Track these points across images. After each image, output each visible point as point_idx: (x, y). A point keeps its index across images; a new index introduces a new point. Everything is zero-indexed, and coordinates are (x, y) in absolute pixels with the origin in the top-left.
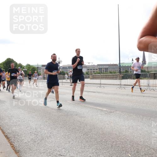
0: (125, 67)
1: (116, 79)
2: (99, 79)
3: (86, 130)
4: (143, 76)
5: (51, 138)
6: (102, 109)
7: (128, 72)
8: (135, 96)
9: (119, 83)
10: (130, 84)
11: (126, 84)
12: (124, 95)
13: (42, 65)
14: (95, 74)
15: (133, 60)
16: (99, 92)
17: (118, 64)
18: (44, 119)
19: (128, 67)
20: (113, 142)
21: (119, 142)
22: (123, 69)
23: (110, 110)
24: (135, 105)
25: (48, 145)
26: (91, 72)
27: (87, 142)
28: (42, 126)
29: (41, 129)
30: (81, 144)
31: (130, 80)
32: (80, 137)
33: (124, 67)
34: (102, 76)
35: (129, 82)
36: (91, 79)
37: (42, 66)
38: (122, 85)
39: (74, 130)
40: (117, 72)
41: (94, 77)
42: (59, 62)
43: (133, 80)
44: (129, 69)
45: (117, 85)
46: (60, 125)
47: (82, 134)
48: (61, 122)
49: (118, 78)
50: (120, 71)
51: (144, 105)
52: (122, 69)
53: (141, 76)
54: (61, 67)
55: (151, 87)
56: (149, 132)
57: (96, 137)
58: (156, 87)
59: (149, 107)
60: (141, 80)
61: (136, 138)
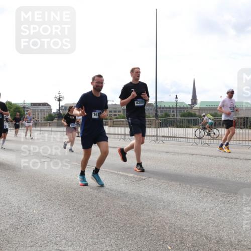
0: (165, 108)
1: (150, 127)
2: (122, 127)
3: (100, 208)
4: (191, 123)
5: (43, 222)
6: (127, 174)
7: (170, 116)
8: (178, 153)
9: (154, 134)
10: (172, 135)
11: (166, 135)
12: (163, 152)
13: (32, 104)
14: (117, 118)
15: (177, 98)
17: (153, 103)
18: (33, 191)
19: (169, 108)
20: (144, 227)
21: (153, 227)
22: (161, 112)
23: (139, 176)
24: (179, 168)
25: (39, 233)
26: (110, 115)
27: (102, 227)
28: (29, 203)
29: (28, 208)
30: (93, 231)
31: (172, 128)
32: (90, 220)
33: (163, 108)
35: (169, 132)
36: (110, 126)
37: (31, 106)
38: (159, 136)
39: (81, 208)
40: (151, 116)
41: (115, 123)
42: (59, 98)
43: (176, 129)
44: (171, 111)
45: (151, 136)
46: (59, 201)
47: (95, 215)
48: (60, 195)
49: (154, 125)
50: (156, 114)
51: (192, 167)
52: (159, 111)
53: (189, 123)
54: (62, 106)
55: (204, 140)
56: (200, 210)
57: (116, 219)
58: (211, 139)
59: (200, 171)
60: (189, 129)
61: (179, 220)
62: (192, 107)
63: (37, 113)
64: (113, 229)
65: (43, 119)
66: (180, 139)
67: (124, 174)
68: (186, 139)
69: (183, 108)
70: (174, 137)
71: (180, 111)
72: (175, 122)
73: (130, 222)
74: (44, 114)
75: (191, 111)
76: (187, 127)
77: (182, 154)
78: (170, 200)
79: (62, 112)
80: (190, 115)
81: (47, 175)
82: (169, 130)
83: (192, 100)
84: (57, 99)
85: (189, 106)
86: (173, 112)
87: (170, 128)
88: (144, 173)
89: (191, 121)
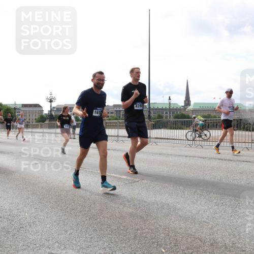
0: (158, 109)
2: (114, 128)
3: (93, 211)
4: (185, 125)
5: (35, 226)
6: (120, 176)
7: (163, 118)
8: (171, 155)
10: (165, 137)
11: (159, 137)
12: (156, 154)
13: (23, 105)
14: (110, 120)
15: (170, 99)
16: (115, 150)
18: (24, 194)
19: (162, 109)
20: (138, 230)
21: (147, 230)
22: (154, 113)
23: (132, 178)
24: (172, 169)
25: (31, 237)
27: (95, 230)
28: (20, 206)
29: (19, 211)
30: (86, 235)
31: (165, 130)
32: (83, 223)
33: (156, 109)
34: (120, 123)
35: (163, 134)
37: (22, 107)
39: (73, 211)
41: (107, 124)
42: (51, 100)
43: (169, 130)
44: (164, 113)
46: (51, 204)
48: (52, 198)
50: (149, 115)
51: (186, 169)
52: (152, 113)
53: (182, 124)
54: (54, 108)
55: (198, 142)
56: (194, 212)
57: (109, 222)
58: (202, 141)
59: (194, 173)
60: (182, 130)
61: (173, 222)
62: (185, 109)
63: (28, 115)
64: (106, 232)
65: (35, 121)
66: (173, 140)
67: (117, 176)
68: (180, 141)
69: (176, 109)
70: (167, 139)
71: (173, 113)
72: (169, 123)
73: (123, 225)
74: (36, 116)
75: (184, 113)
76: (180, 129)
77: (176, 156)
78: (164, 202)
79: (53, 114)
80: (183, 116)
81: (39, 177)
82: (163, 132)
83: (185, 101)
84: (48, 100)
85: (182, 108)
86: (166, 113)
87: (163, 130)
88: (137, 175)
89: (185, 123)
